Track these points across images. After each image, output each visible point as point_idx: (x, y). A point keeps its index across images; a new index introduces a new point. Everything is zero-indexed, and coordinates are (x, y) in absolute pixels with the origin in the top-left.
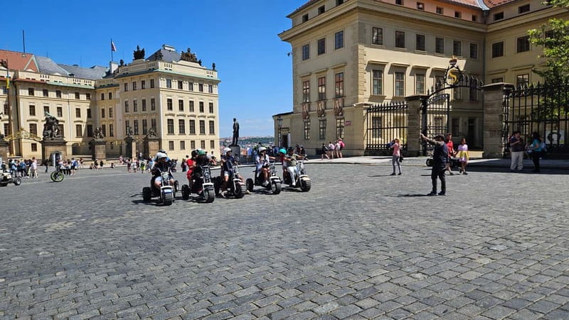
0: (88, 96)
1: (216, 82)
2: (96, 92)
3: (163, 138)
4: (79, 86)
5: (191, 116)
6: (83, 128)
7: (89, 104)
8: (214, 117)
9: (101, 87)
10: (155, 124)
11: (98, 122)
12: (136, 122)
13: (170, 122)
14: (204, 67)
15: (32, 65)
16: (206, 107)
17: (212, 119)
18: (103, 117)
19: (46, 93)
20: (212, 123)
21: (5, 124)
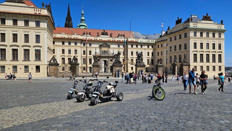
0: (152, 46)
1: (223, 31)
2: (155, 45)
3: (191, 64)
4: (149, 42)
5: (207, 52)
6: (150, 61)
7: (152, 50)
8: (221, 52)
9: (158, 42)
10: (187, 57)
11: (156, 58)
12: (175, 56)
13: (195, 55)
14: (216, 23)
15: (133, 35)
16: (217, 47)
17: (220, 53)
18: (158, 55)
19: (137, 46)
20: (220, 56)
21: (123, 59)
